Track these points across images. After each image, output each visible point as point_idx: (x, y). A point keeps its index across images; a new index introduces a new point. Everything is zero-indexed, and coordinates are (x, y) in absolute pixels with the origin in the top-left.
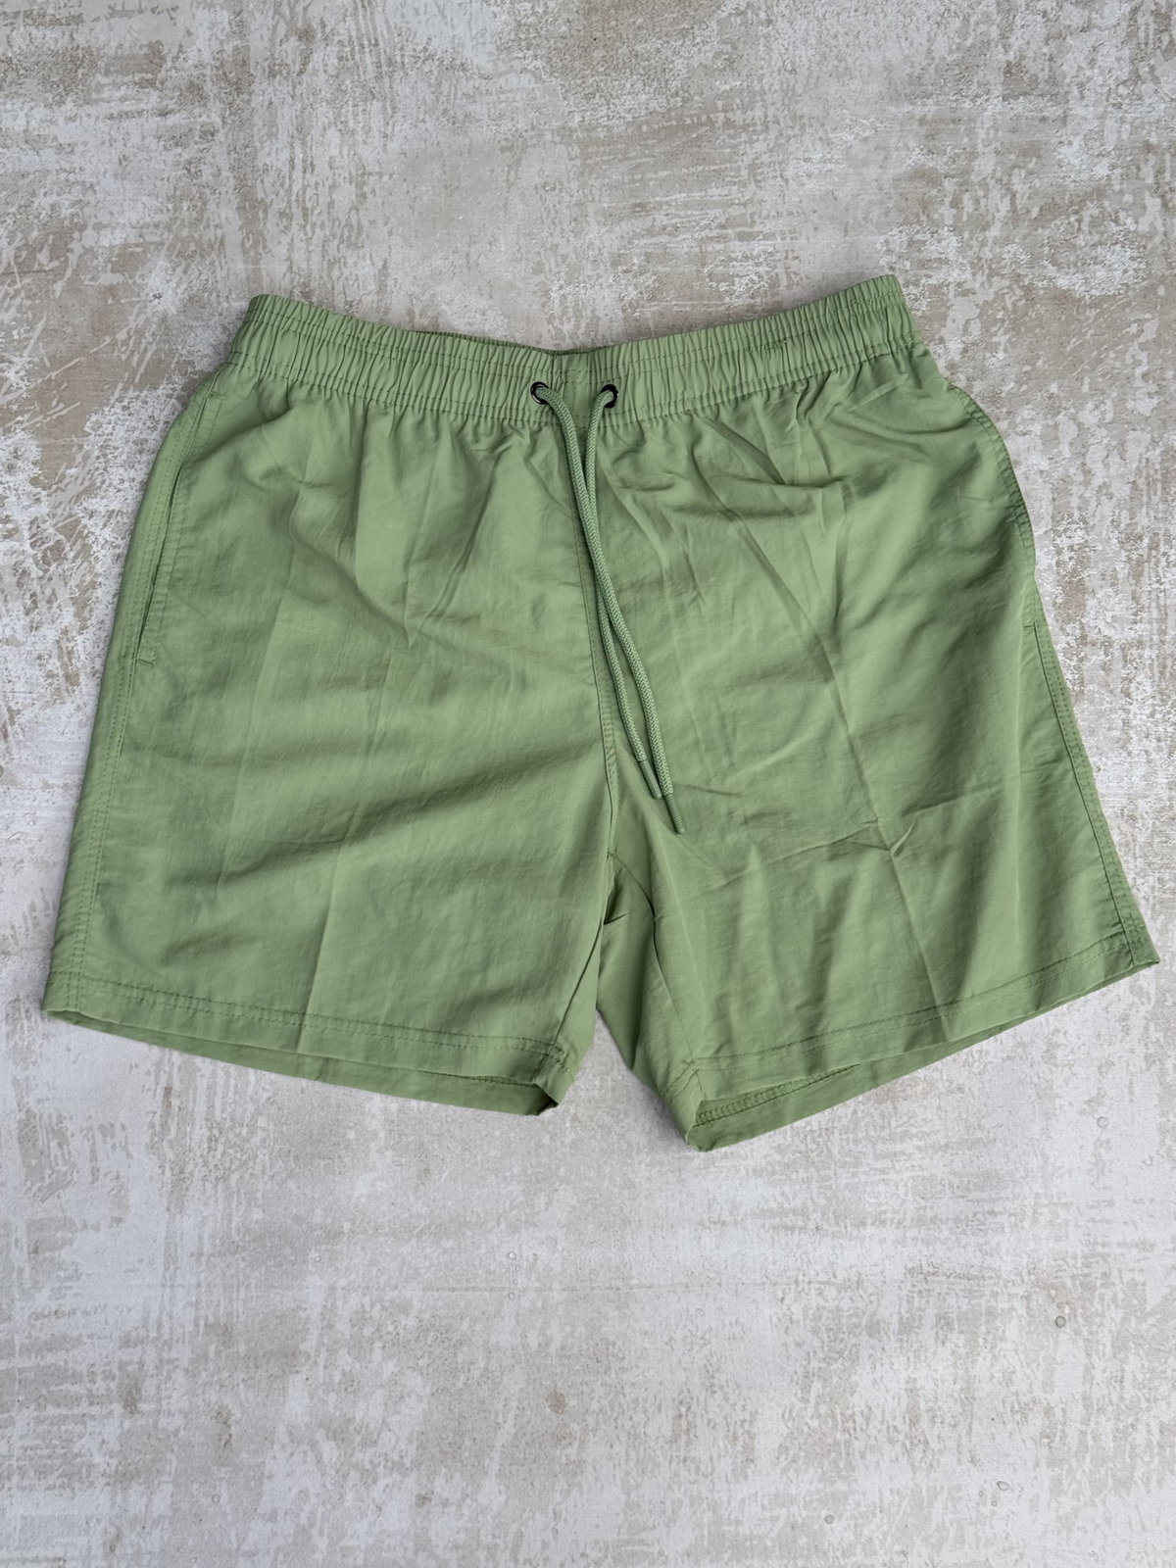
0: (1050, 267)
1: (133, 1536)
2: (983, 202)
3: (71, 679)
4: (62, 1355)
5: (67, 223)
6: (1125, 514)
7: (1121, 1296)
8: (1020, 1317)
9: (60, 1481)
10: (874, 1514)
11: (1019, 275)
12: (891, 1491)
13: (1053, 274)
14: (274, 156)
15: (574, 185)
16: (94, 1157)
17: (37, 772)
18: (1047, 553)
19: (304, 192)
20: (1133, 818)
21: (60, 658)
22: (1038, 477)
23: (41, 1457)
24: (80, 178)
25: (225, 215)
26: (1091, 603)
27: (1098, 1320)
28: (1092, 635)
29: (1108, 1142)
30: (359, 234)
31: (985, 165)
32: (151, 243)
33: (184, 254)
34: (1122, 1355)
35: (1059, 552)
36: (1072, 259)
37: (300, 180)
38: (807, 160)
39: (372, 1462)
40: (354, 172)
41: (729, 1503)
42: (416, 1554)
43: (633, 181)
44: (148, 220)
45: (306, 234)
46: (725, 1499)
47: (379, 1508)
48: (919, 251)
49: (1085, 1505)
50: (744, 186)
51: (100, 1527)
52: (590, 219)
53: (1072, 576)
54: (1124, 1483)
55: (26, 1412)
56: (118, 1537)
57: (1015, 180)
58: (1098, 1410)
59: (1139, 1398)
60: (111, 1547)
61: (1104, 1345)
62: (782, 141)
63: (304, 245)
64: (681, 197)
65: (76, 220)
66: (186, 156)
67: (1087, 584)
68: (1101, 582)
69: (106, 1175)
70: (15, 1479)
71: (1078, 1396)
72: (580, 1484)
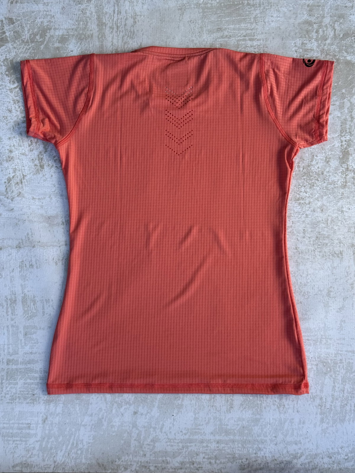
0: (345, 53)
1: (51, 418)
2: (325, 32)
3: (42, 167)
4: (32, 365)
7: (345, 366)
8: (314, 371)
9: (30, 401)
10: (267, 425)
11: (335, 55)
12: (273, 419)
13: (346, 55)
15: (200, 22)
16: (43, 309)
17: (31, 194)
18: (338, 142)
21: (39, 160)
22: (337, 118)
23: (25, 394)
24: (50, 13)
25: (93, 27)
26: (351, 158)
27: (338, 373)
28: (350, 168)
29: (344, 321)
30: (133, 34)
31: (327, 20)
33: (81, 38)
34: (344, 383)
35: (342, 142)
36: (352, 51)
38: (272, 16)
39: (121, 401)
40: (133, 15)
41: (225, 419)
42: (132, 428)
43: (218, 21)
44: (70, 27)
45: (117, 34)
46: (224, 418)
47: (122, 414)
48: (305, 46)
49: (330, 426)
50: (252, 24)
51: (41, 415)
52: (204, 32)
53: (345, 150)
54: (342, 421)
55: (21, 381)
56: (46, 418)
57: (336, 25)
58: (336, 399)
59: (348, 396)
60: (44, 421)
61: (339, 380)
62: (265, 10)
63: (116, 37)
64: (232, 26)
66: (82, 7)
67: (350, 152)
69: (47, 314)
70: (17, 400)
71: (330, 395)
72: (181, 411)
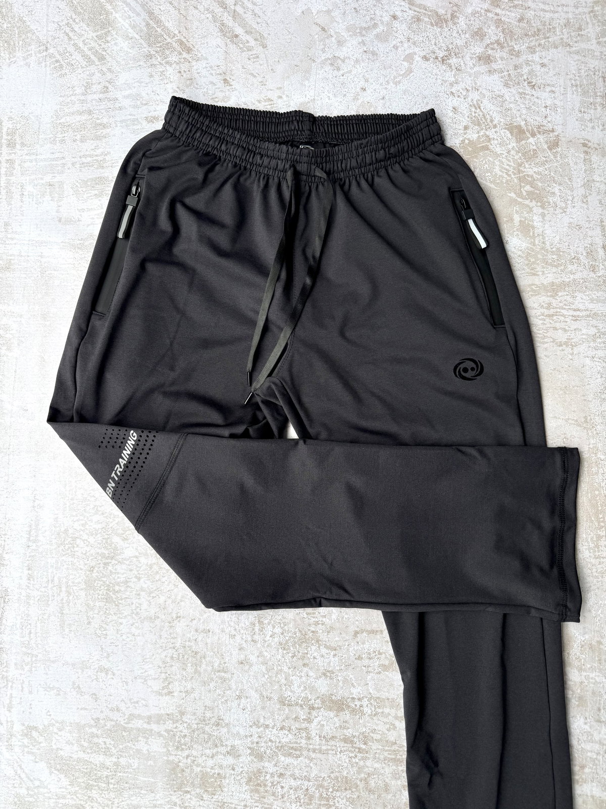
5: (545, 199)
6: (379, 737)
14: (582, 301)
19: (561, 316)
20: (218, 725)
32: (534, 241)
37: (568, 314)
65: (547, 204)
68: (342, 720)
